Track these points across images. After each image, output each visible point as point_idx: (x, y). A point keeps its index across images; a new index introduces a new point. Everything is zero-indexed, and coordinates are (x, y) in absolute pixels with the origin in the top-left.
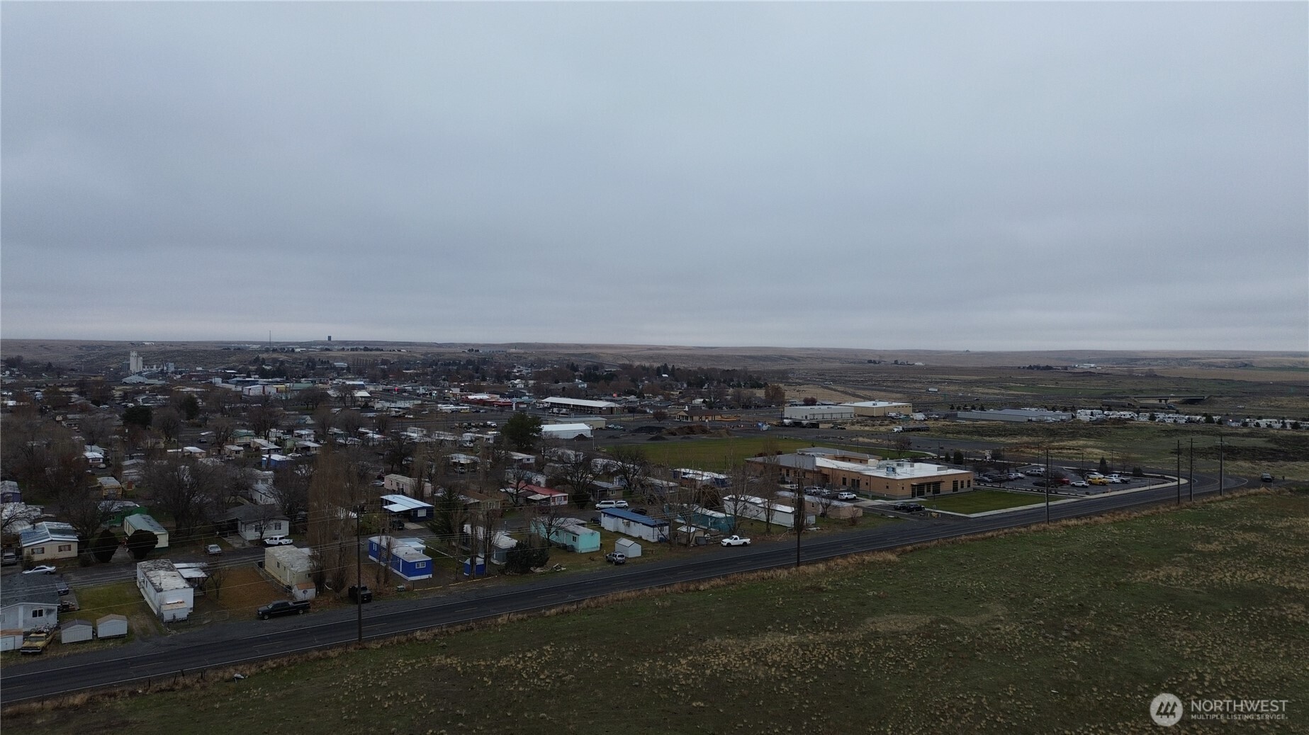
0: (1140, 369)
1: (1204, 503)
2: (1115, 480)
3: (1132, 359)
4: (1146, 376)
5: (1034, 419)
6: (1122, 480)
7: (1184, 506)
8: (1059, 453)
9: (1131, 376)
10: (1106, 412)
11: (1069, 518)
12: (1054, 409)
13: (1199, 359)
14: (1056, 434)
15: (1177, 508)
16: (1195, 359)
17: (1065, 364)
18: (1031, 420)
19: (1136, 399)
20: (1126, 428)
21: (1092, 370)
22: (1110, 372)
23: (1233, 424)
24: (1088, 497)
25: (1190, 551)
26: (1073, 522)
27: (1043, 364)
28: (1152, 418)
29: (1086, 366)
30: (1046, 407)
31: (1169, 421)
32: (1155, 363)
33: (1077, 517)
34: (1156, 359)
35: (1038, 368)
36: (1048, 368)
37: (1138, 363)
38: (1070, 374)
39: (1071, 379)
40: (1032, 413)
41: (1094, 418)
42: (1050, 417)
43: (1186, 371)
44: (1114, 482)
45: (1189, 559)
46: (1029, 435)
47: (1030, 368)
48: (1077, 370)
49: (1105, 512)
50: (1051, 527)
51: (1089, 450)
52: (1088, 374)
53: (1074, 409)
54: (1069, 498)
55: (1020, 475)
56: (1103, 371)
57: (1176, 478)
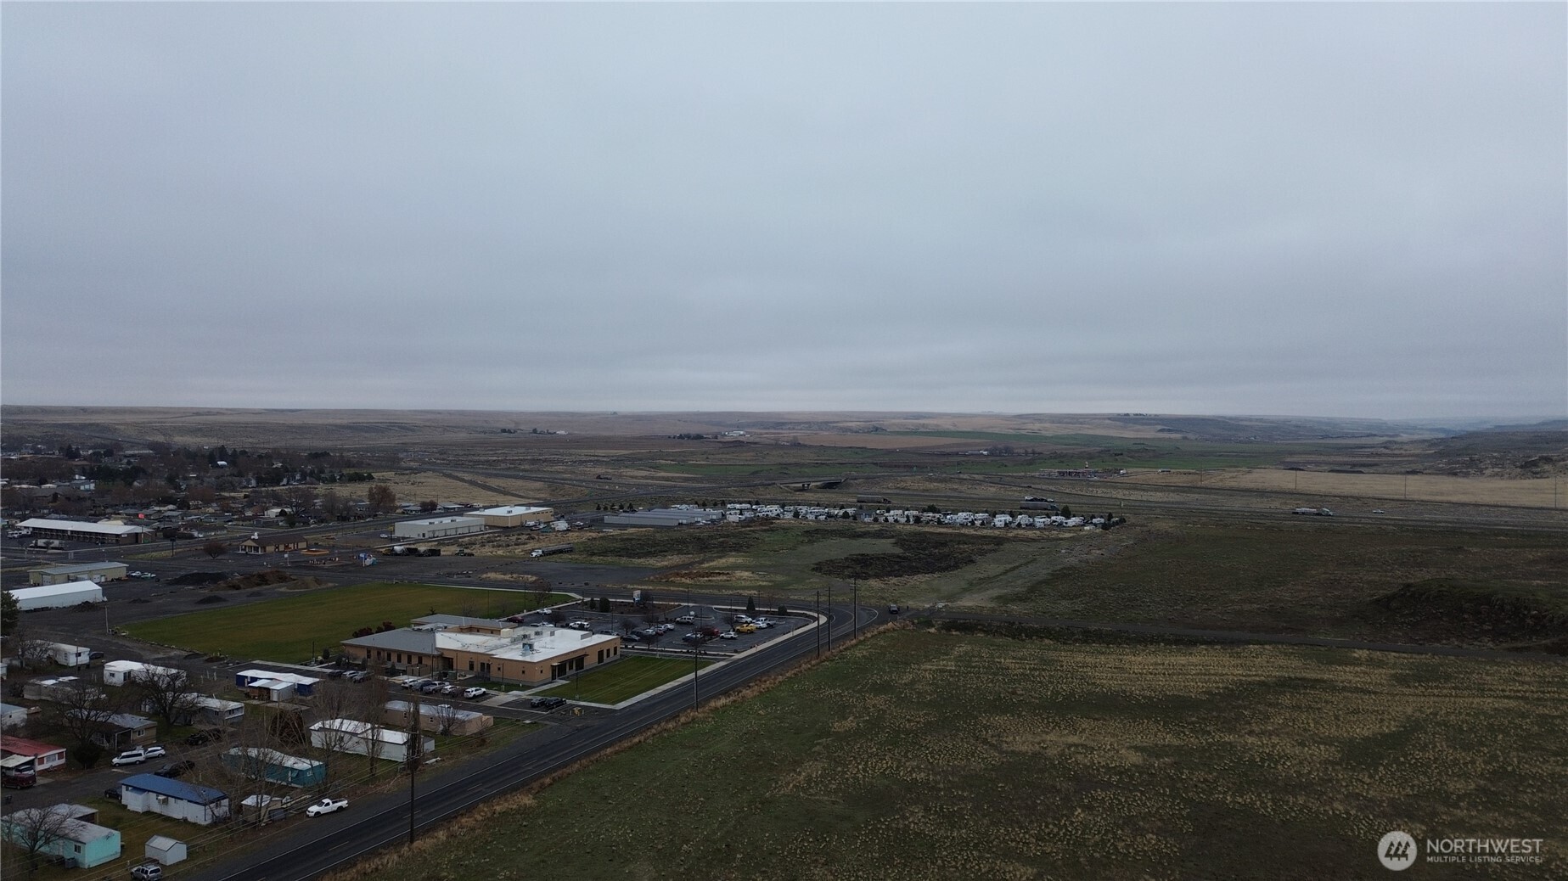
1: (841, 651)
2: (761, 625)
3: (777, 422)
4: (791, 445)
5: (684, 522)
6: (768, 624)
7: (824, 657)
9: (777, 446)
10: (754, 507)
11: (716, 697)
12: (704, 505)
14: (706, 547)
15: (817, 661)
18: (682, 524)
23: (866, 520)
24: (737, 656)
25: (829, 734)
26: (723, 701)
29: (736, 434)
30: (696, 502)
32: (799, 428)
33: (726, 693)
34: (800, 423)
37: (784, 427)
38: (721, 445)
39: (721, 451)
40: (683, 513)
44: (761, 628)
45: (827, 747)
46: (680, 552)
48: (727, 439)
49: (751, 679)
50: (699, 714)
51: (738, 574)
53: (724, 504)
54: (719, 661)
55: (669, 626)
56: (752, 440)
57: (816, 615)
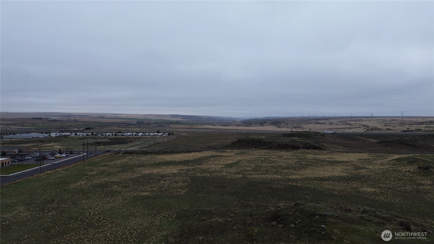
0: (72, 119)
1: (91, 160)
2: (64, 156)
3: (69, 115)
4: (74, 121)
5: (35, 137)
6: (66, 155)
7: (85, 161)
8: (44, 148)
9: (69, 121)
10: (61, 133)
11: (48, 171)
12: (42, 133)
13: (90, 115)
14: (43, 142)
15: (83, 162)
16: (88, 115)
17: (46, 117)
18: (34, 137)
19: (71, 129)
20: (67, 138)
21: (56, 119)
22: (62, 120)
23: (99, 135)
24: (55, 162)
25: (87, 175)
26: (50, 172)
27: (38, 117)
28: (76, 134)
29: (54, 118)
30: (39, 132)
31: (81, 135)
32: (77, 117)
33: (51, 170)
34: (77, 116)
35: (36, 118)
36: (40, 119)
37: (71, 117)
38: (48, 121)
39: (49, 122)
40: (34, 135)
41: (57, 135)
42: (41, 136)
43: (85, 119)
44: (63, 157)
45: (87, 178)
46: (33, 143)
47: (33, 118)
48: (51, 119)
49: (60, 167)
50: (42, 174)
51: (55, 146)
52: (55, 121)
53: (50, 133)
54: (48, 164)
55: (29, 158)
56: (60, 119)
57: (83, 153)
